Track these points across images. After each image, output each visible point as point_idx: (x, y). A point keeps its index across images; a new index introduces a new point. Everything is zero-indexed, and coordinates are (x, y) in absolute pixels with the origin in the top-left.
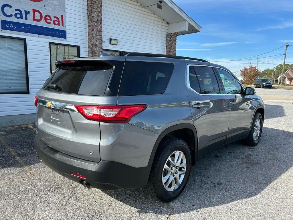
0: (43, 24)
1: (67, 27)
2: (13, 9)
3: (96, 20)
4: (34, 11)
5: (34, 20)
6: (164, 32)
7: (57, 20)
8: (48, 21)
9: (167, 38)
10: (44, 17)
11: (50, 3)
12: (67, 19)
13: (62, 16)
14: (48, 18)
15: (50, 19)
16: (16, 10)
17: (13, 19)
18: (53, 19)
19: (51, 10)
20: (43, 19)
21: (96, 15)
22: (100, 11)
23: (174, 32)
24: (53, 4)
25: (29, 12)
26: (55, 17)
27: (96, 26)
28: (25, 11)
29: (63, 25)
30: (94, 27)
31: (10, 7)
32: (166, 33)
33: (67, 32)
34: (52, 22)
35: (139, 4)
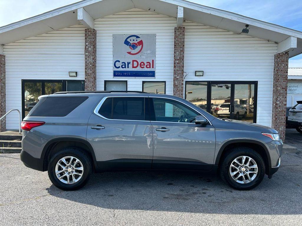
0: (139, 69)
1: (156, 68)
2: (121, 62)
3: (178, 58)
4: (133, 61)
5: (133, 67)
6: (271, 53)
7: (149, 64)
8: (142, 66)
9: (275, 59)
10: (139, 64)
11: (144, 53)
12: (157, 62)
13: (153, 61)
14: (142, 64)
15: (144, 65)
16: (122, 63)
17: (121, 69)
18: (146, 64)
19: (145, 58)
20: (139, 65)
21: (178, 54)
22: (182, 50)
23: (282, 52)
24: (146, 53)
25: (130, 63)
26: (147, 63)
27: (177, 63)
28: (128, 63)
29: (153, 67)
30: (176, 64)
31: (119, 61)
32: (273, 55)
33: (156, 72)
34: (145, 66)
35: (231, 33)
